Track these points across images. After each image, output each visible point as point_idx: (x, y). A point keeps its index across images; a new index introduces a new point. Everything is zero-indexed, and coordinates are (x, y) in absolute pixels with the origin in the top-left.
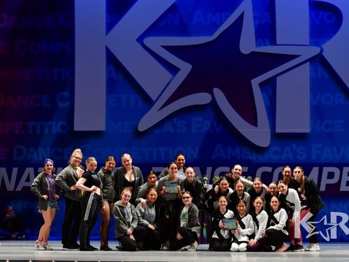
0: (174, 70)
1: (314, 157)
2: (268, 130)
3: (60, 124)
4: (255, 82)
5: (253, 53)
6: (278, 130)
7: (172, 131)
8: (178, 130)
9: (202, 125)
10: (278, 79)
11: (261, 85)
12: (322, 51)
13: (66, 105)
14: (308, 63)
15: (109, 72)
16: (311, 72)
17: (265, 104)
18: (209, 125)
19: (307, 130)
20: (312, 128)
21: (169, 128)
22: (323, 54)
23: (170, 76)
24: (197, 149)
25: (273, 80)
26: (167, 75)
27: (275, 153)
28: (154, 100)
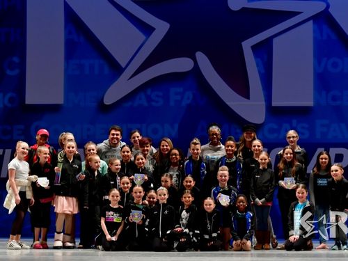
0: (147, 30)
1: (318, 136)
2: (263, 103)
3: (9, 95)
4: (247, 45)
5: (244, 9)
6: (274, 104)
7: (146, 104)
8: (154, 104)
9: (182, 97)
10: (275, 41)
11: (255, 48)
12: (328, 6)
13: (16, 72)
14: (311, 21)
15: (68, 32)
16: (314, 31)
17: (259, 72)
18: (191, 97)
19: (310, 103)
20: (316, 100)
21: (142, 100)
22: (329, 10)
23: (143, 37)
24: (176, 126)
25: (269, 42)
26: (139, 36)
27: (272, 131)
28: (124, 67)
